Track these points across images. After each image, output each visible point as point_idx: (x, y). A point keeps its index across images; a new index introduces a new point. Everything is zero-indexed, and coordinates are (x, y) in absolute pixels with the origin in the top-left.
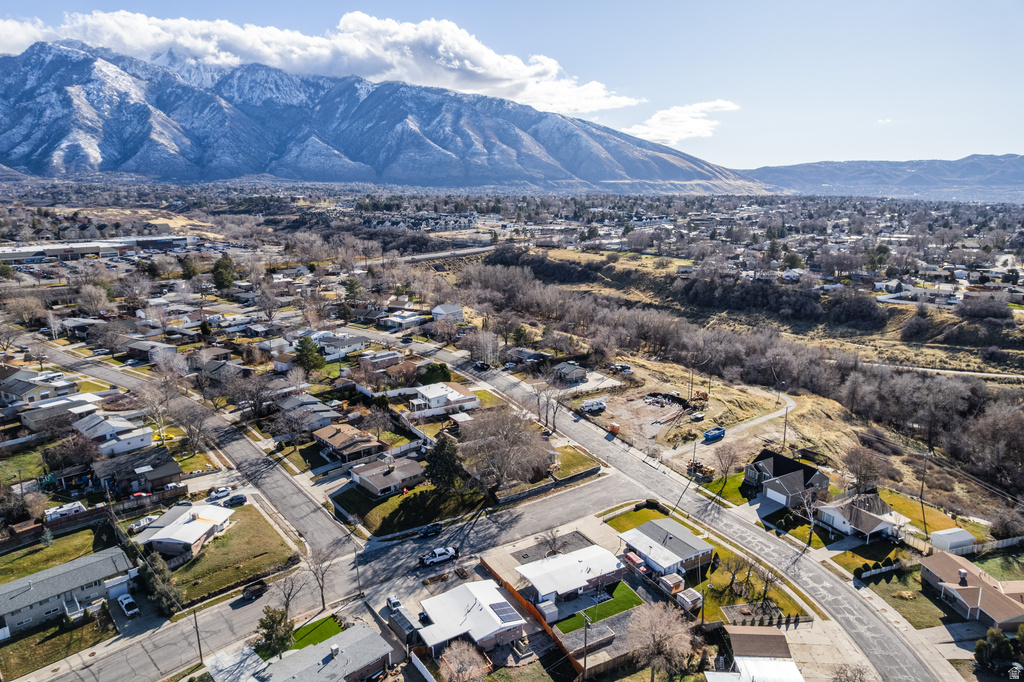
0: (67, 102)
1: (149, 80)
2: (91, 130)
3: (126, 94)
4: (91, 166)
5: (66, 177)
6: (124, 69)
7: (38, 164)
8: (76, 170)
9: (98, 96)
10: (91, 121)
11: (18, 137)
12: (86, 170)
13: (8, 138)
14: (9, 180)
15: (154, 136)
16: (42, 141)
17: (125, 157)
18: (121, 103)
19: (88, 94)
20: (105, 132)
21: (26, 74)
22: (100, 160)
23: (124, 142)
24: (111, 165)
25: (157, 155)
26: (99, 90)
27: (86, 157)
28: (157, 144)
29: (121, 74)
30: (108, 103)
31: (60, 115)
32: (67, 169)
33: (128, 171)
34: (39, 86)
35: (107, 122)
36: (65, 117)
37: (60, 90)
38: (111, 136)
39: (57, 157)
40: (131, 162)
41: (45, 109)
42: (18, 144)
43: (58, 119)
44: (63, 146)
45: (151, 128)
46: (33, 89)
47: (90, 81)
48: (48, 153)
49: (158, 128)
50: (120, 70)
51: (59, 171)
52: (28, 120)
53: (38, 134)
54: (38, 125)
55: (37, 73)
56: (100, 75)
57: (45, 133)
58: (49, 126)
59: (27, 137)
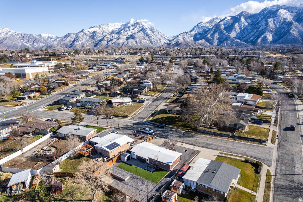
0: (267, 24)
1: (297, 13)
2: (271, 32)
3: (286, 19)
4: (268, 42)
5: (260, 46)
6: (289, 11)
7: (254, 43)
8: (263, 44)
9: (277, 21)
10: (272, 29)
11: (252, 35)
12: (266, 43)
13: (249, 36)
14: (246, 47)
15: (291, 31)
16: (257, 36)
17: (279, 39)
18: (283, 22)
19: (274, 20)
20: (276, 31)
21: (259, 18)
22: (271, 40)
23: (280, 34)
24: (274, 41)
25: (290, 37)
26: (278, 19)
27: (267, 39)
28: (291, 34)
29: (287, 12)
30: (279, 23)
31: (264, 28)
32: (261, 43)
33: (278, 43)
34: (261, 20)
35: (277, 28)
36: (265, 28)
37: (266, 21)
38: (277, 33)
39: (259, 40)
40: (281, 40)
41: (260, 27)
42: (251, 37)
43: (263, 29)
44: (262, 37)
45: (291, 29)
46: (259, 22)
47: (276, 16)
48: (257, 39)
49: (294, 28)
50: (286, 11)
51: (259, 44)
52: (255, 30)
53: (256, 34)
54: (257, 31)
55: (262, 17)
56: (280, 14)
57: (259, 34)
58: (260, 31)
59: (253, 35)
